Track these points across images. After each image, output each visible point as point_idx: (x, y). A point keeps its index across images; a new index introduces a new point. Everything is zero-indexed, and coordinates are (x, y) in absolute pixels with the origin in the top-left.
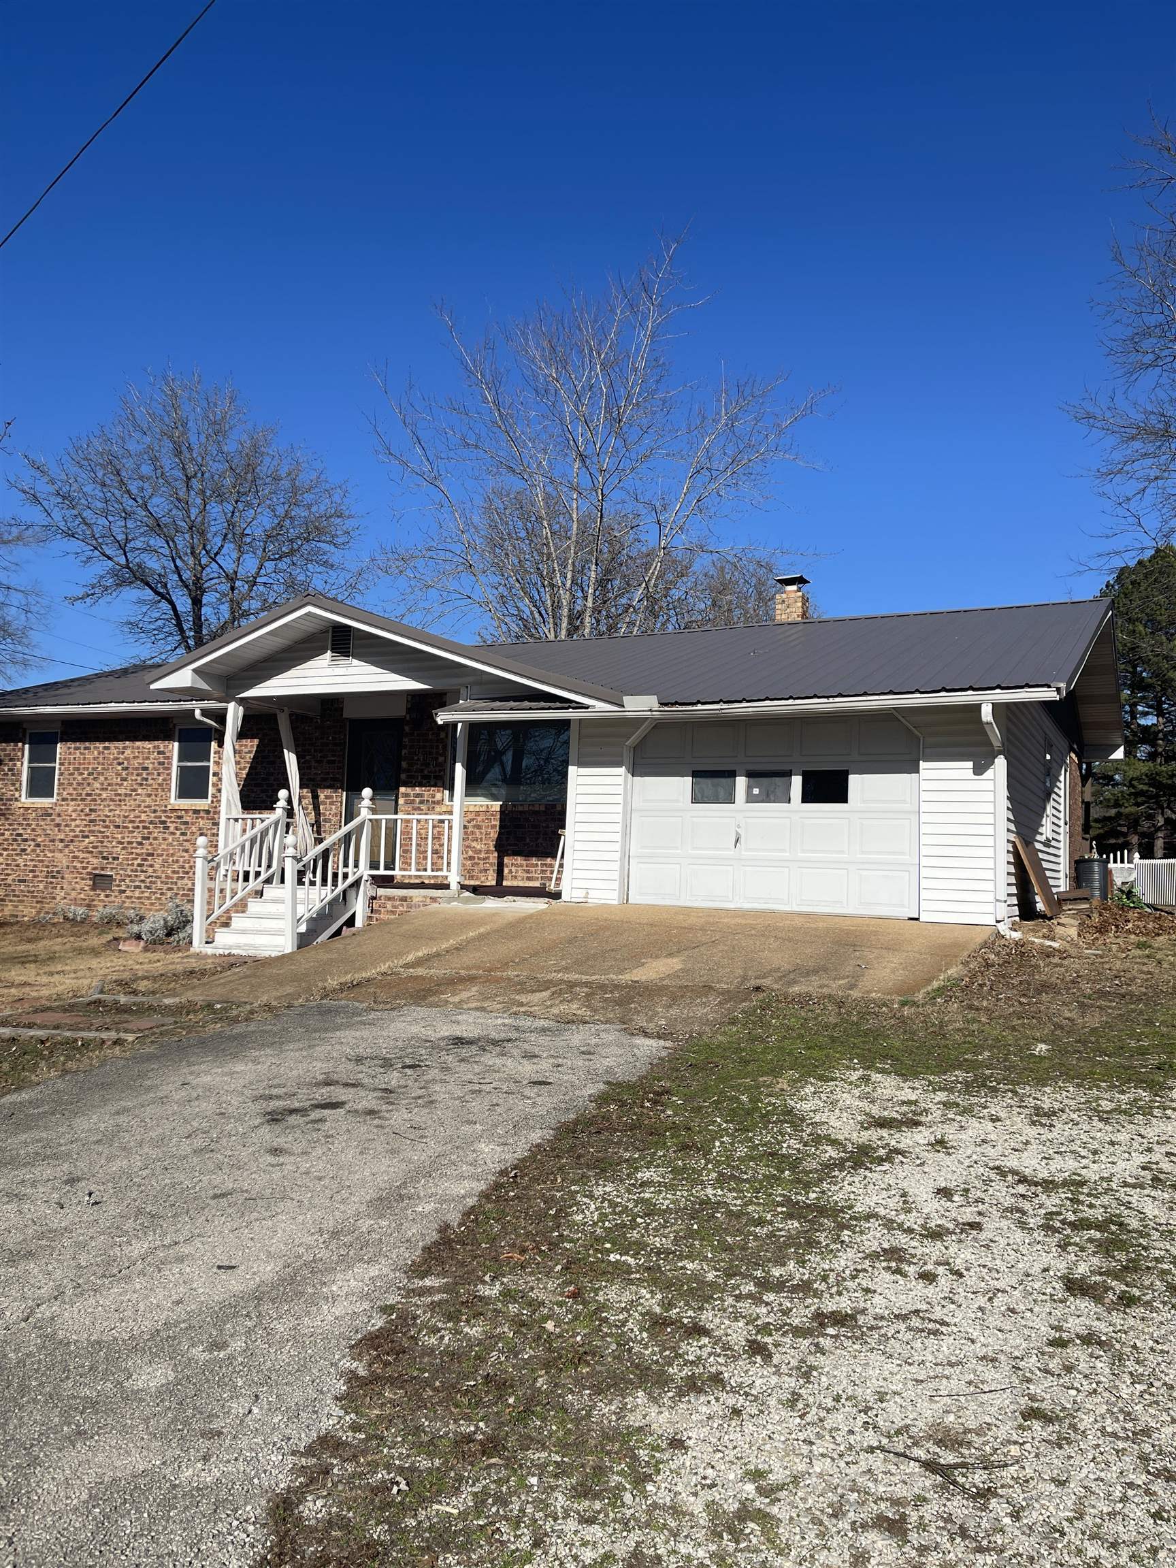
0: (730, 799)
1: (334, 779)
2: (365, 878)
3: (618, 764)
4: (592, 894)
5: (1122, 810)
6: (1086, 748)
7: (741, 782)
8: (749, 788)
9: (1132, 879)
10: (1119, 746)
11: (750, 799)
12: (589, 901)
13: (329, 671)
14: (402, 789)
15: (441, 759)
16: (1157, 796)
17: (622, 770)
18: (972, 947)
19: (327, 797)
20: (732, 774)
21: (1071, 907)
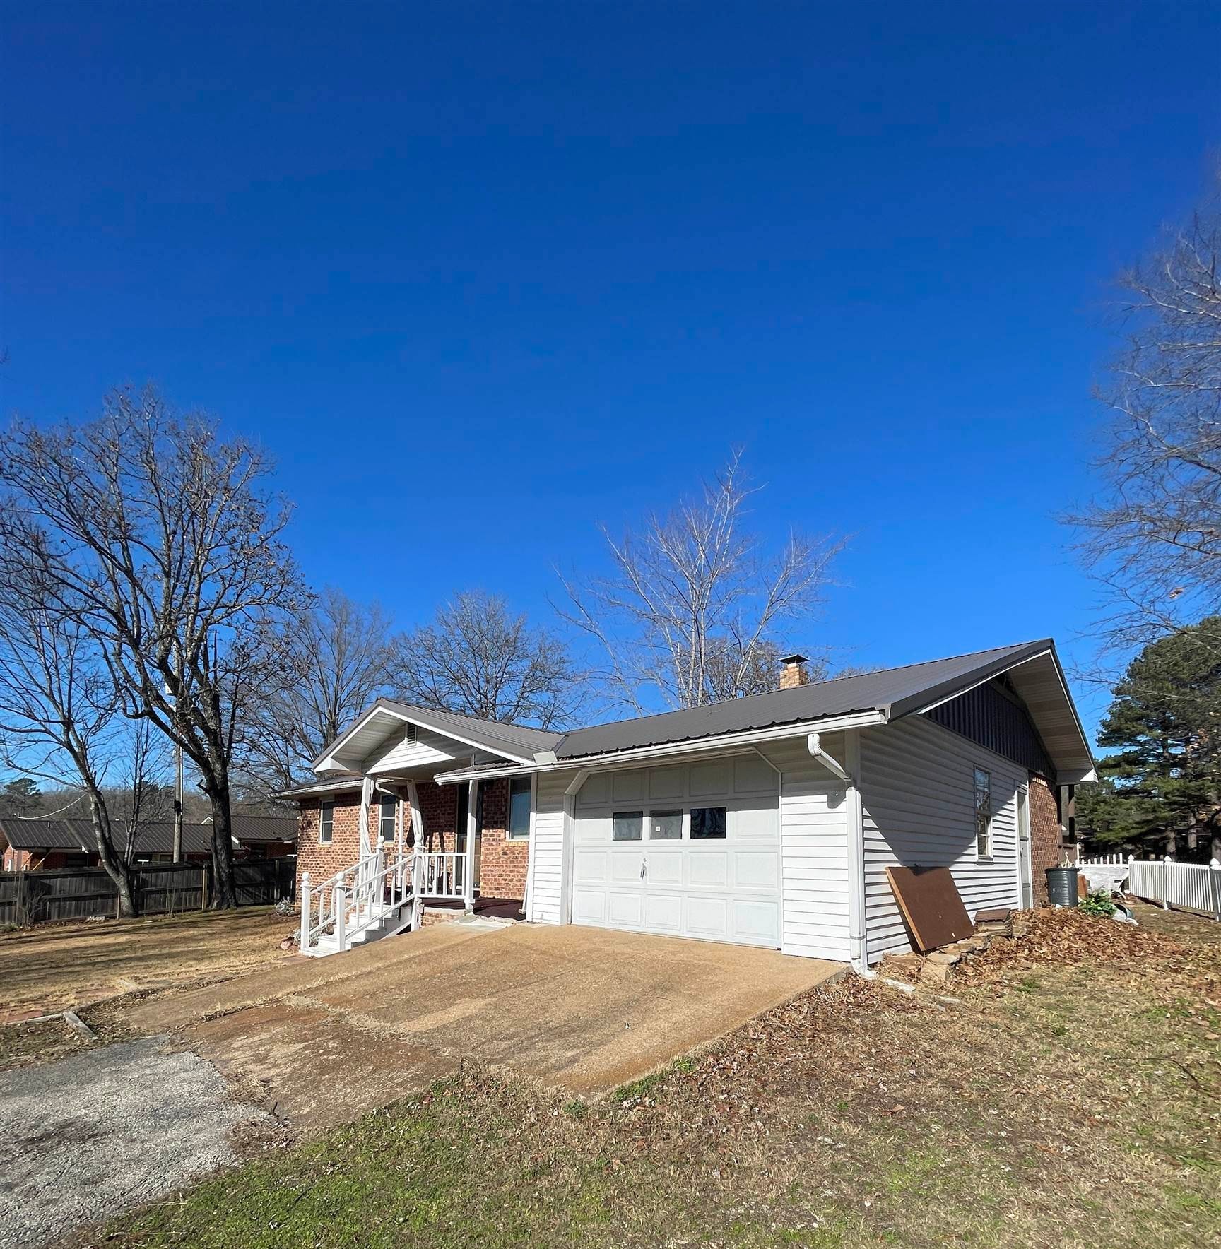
0: (639, 836)
1: (451, 826)
2: (416, 900)
3: (559, 810)
4: (546, 916)
5: (1158, 814)
6: (1058, 773)
7: (647, 820)
8: (653, 826)
9: (1124, 878)
10: (1090, 770)
11: (654, 836)
12: (544, 922)
13: (406, 752)
14: (483, 831)
15: (503, 809)
16: (1187, 804)
17: (562, 815)
18: (789, 996)
19: (448, 838)
20: (640, 815)
21: (986, 928)
